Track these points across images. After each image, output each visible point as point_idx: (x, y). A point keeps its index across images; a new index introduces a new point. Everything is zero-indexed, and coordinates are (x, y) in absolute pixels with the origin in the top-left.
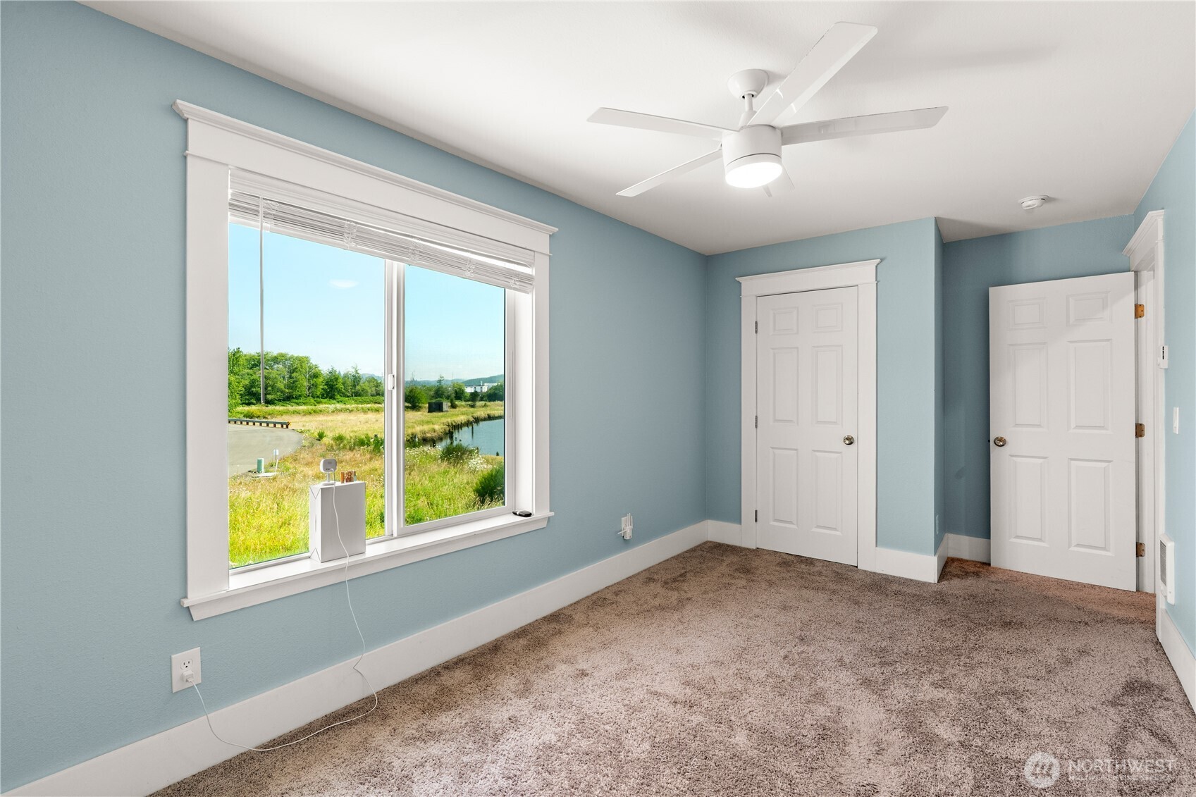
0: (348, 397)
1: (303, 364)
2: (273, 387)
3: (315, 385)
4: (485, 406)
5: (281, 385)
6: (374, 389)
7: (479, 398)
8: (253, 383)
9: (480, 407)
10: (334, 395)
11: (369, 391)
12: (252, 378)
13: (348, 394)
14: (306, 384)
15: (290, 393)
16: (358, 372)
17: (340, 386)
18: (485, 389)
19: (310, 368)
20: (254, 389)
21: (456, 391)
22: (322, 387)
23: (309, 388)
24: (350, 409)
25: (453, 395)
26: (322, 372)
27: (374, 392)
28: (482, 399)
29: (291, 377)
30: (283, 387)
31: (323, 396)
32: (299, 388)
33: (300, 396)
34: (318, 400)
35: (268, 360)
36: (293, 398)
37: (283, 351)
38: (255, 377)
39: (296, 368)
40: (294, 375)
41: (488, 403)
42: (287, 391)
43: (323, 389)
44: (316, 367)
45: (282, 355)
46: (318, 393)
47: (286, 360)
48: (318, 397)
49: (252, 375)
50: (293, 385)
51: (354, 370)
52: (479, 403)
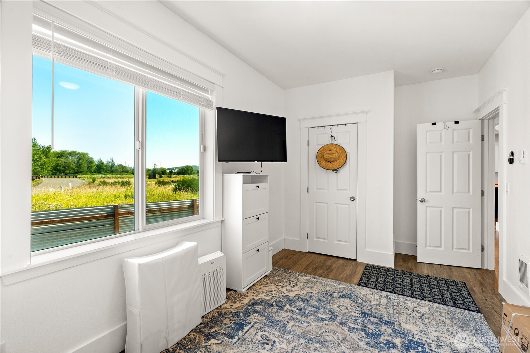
0: (108, 173)
1: (85, 157)
2: (69, 167)
3: (91, 167)
4: (176, 177)
5: (73, 166)
6: (121, 169)
7: (173, 174)
8: (58, 165)
9: (174, 177)
10: (101, 171)
11: (119, 170)
12: (57, 162)
13: (108, 172)
14: (86, 166)
15: (77, 170)
16: (114, 161)
17: (104, 167)
18: (176, 171)
19: (88, 159)
20: (58, 168)
21: (162, 171)
22: (94, 168)
23: (88, 168)
24: (109, 177)
25: (161, 173)
26: (95, 161)
27: (121, 171)
28: (174, 174)
29: (78, 162)
30: (74, 167)
31: (95, 172)
32: (83, 168)
33: (83, 172)
34: (93, 173)
35: (66, 154)
36: (79, 172)
37: (74, 150)
38: (58, 162)
39: (81, 158)
40: (80, 161)
41: (177, 176)
42: (76, 169)
43: (95, 169)
44: (92, 158)
45: (73, 152)
46: (93, 171)
47: (76, 154)
48: (93, 172)
49: (57, 161)
50: (79, 166)
51: (111, 160)
52: (173, 176)
